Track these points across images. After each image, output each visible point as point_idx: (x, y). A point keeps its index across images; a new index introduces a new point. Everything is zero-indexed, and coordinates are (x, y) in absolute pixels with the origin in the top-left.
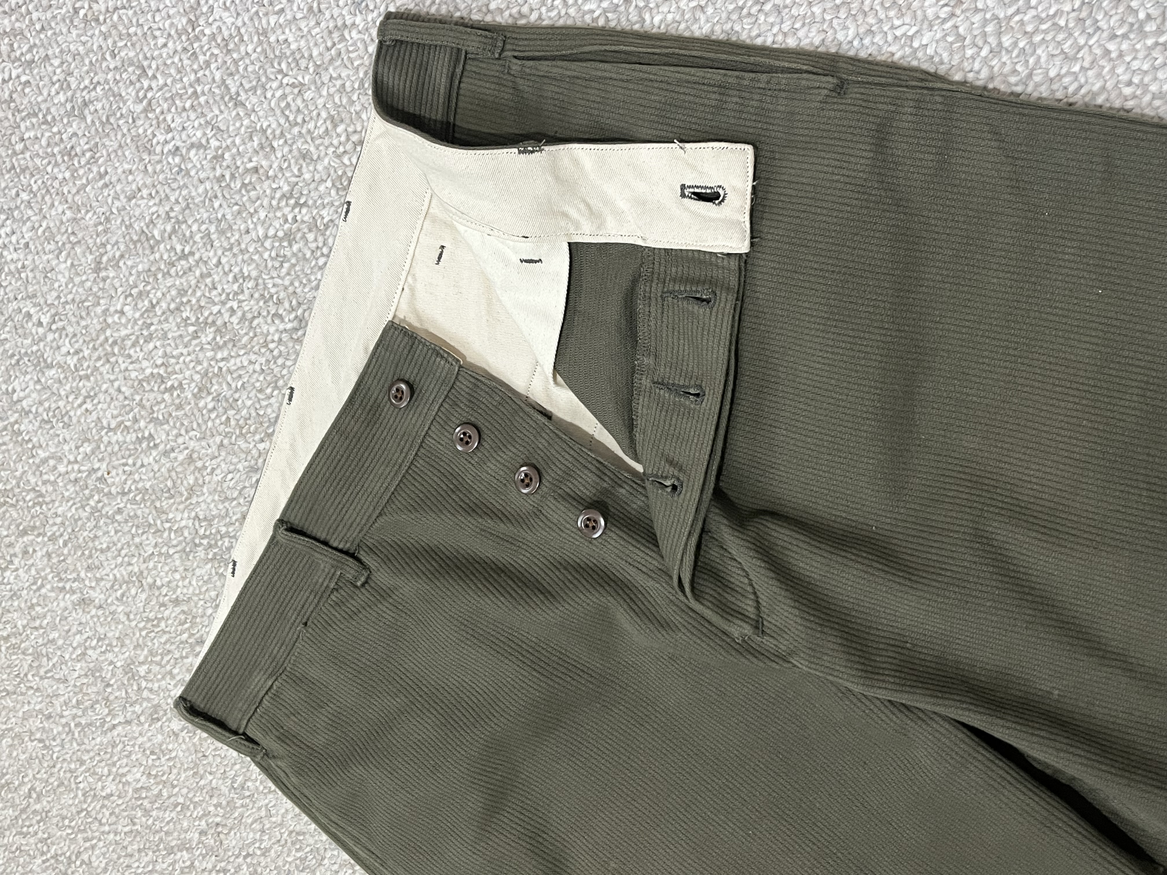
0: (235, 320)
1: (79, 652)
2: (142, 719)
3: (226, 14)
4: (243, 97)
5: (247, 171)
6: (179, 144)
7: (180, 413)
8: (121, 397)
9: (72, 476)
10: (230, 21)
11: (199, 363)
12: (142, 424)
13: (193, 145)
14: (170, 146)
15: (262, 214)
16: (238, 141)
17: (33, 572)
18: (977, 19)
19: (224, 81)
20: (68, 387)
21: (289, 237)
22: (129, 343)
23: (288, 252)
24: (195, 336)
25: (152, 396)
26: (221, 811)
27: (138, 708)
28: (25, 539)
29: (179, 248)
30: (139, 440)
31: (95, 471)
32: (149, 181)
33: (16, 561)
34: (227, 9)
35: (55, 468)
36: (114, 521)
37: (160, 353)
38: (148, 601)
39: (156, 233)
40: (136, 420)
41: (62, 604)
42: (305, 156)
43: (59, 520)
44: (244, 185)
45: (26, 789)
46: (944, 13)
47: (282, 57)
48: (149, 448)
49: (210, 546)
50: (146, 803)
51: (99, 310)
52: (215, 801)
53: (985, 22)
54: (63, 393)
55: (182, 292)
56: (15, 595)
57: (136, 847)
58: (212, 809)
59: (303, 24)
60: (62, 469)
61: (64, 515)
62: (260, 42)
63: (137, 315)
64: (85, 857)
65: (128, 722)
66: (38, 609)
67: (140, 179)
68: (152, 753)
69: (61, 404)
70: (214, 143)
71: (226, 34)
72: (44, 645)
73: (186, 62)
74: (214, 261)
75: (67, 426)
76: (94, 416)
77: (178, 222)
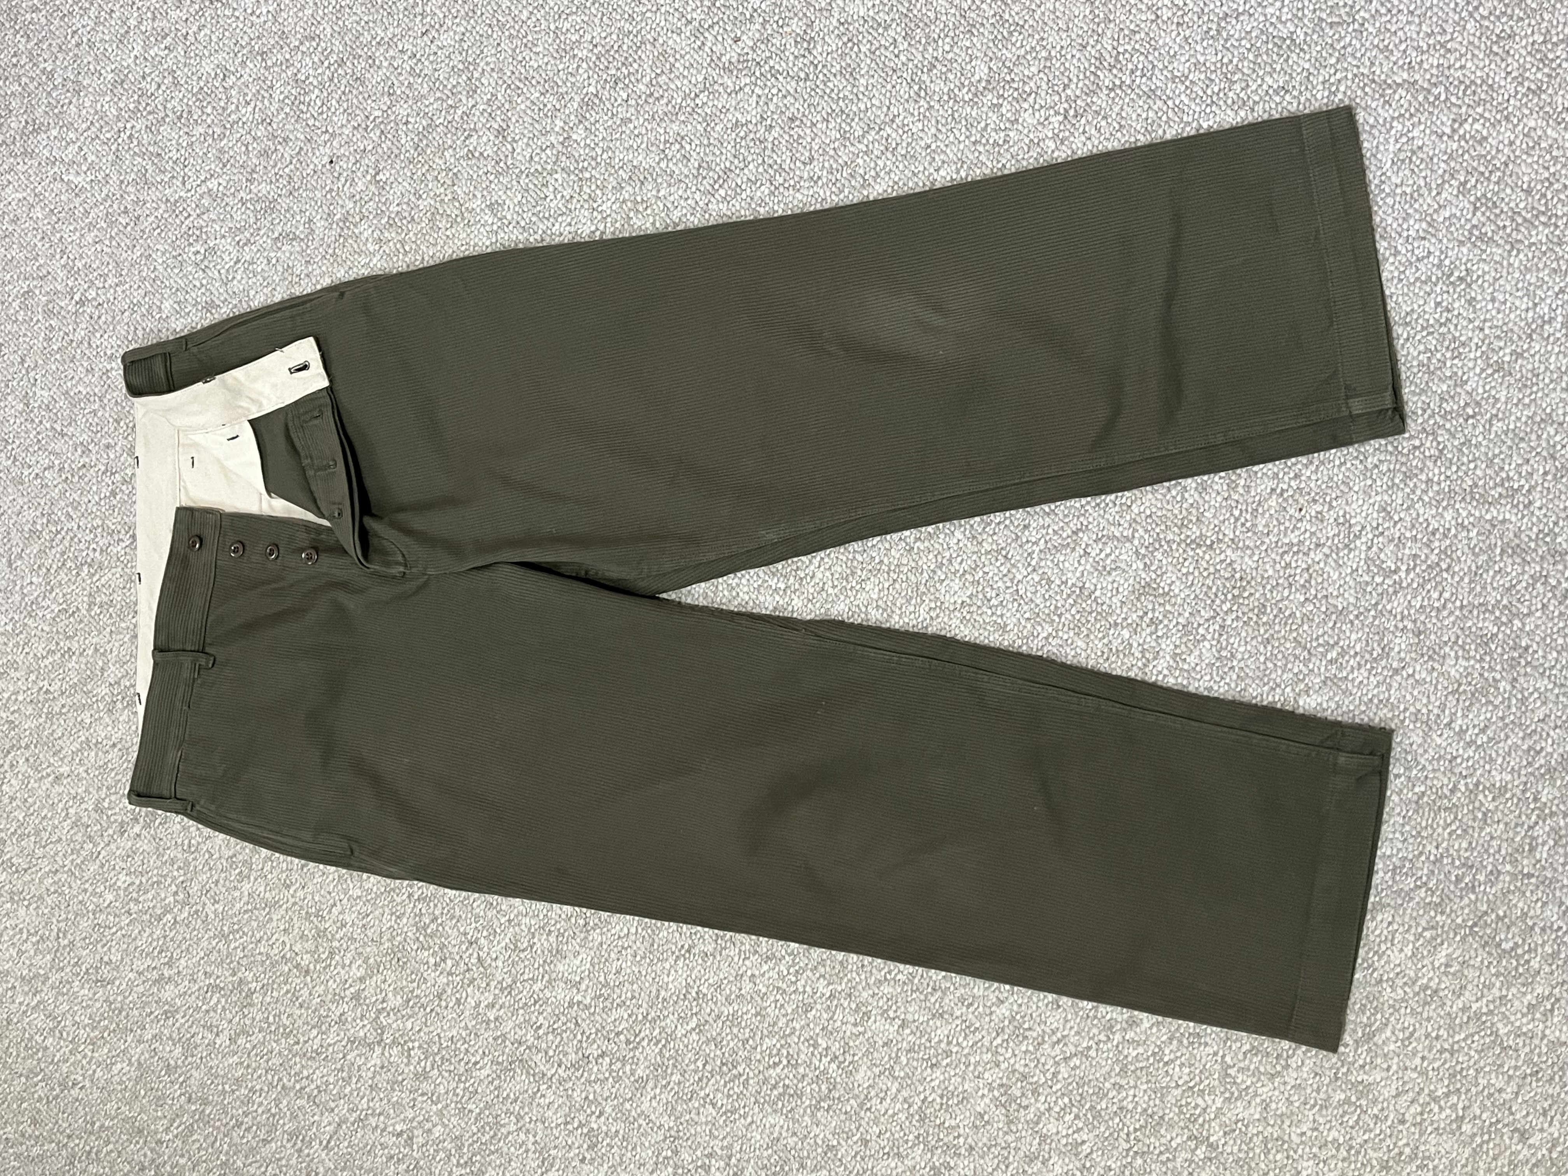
0: (97, 554)
1: (63, 814)
2: (115, 837)
3: (43, 392)
4: (65, 430)
5: (79, 469)
6: (37, 471)
7: (82, 625)
8: (44, 634)
9: (28, 700)
10: (46, 395)
11: (84, 589)
12: (62, 644)
13: (45, 469)
14: (33, 475)
15: (94, 488)
16: (69, 455)
17: (20, 776)
18: (391, 244)
19: (52, 428)
20: (11, 645)
21: (114, 494)
22: (40, 599)
23: (115, 502)
24: (78, 574)
25: (62, 624)
26: (182, 872)
27: (110, 832)
28: (9, 757)
29: (54, 529)
30: (63, 655)
31: (41, 689)
32: (26, 500)
33: (7, 775)
34: (43, 389)
35: (16, 700)
36: (61, 714)
37: (61, 595)
38: (97, 755)
39: (39, 527)
40: (57, 644)
41: (44, 788)
42: (108, 446)
43: (27, 733)
44: (80, 477)
45: (54, 934)
46: (377, 247)
47: (80, 400)
48: (70, 657)
49: (123, 698)
50: (135, 895)
51: (17, 588)
52: (176, 867)
53: (395, 244)
54: (8, 650)
55: (63, 553)
56: (12, 799)
57: (136, 931)
58: (175, 873)
59: (85, 379)
60: (20, 698)
61: (30, 728)
62: (66, 399)
63: (41, 580)
64: (106, 959)
65: (108, 845)
66: (30, 800)
67: (20, 501)
68: (128, 856)
69: (9, 657)
70: (57, 462)
71: (46, 402)
72: (40, 823)
73: (29, 426)
74: (76, 527)
75: (16, 669)
76: (32, 655)
77: (49, 515)
